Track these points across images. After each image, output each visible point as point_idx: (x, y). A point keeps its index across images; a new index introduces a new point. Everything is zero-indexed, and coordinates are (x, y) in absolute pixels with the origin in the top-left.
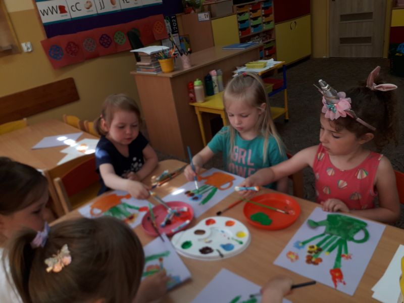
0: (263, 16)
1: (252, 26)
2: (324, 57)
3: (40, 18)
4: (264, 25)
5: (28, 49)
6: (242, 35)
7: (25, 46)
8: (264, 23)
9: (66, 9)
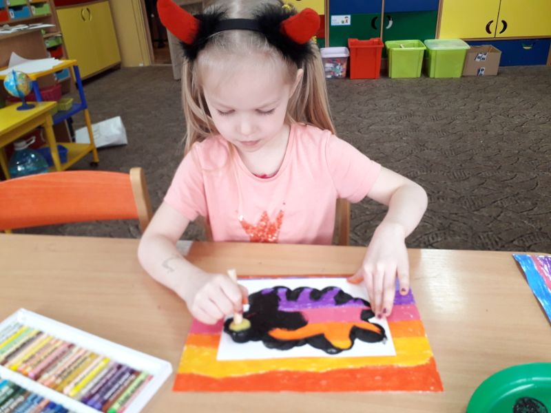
1: (10, 8)
2: (141, 65)
4: (33, 7)
8: (32, 4)
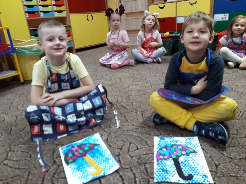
0: (54, 5)
1: (41, 12)
4: (56, 12)
6: (29, 16)
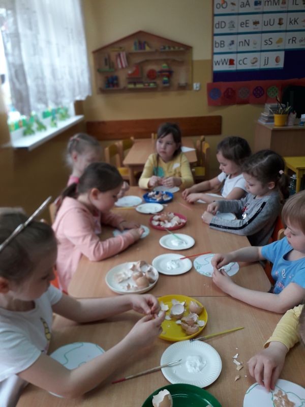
3: (212, 67)
5: (197, 87)
7: (196, 86)
9: (235, 62)
